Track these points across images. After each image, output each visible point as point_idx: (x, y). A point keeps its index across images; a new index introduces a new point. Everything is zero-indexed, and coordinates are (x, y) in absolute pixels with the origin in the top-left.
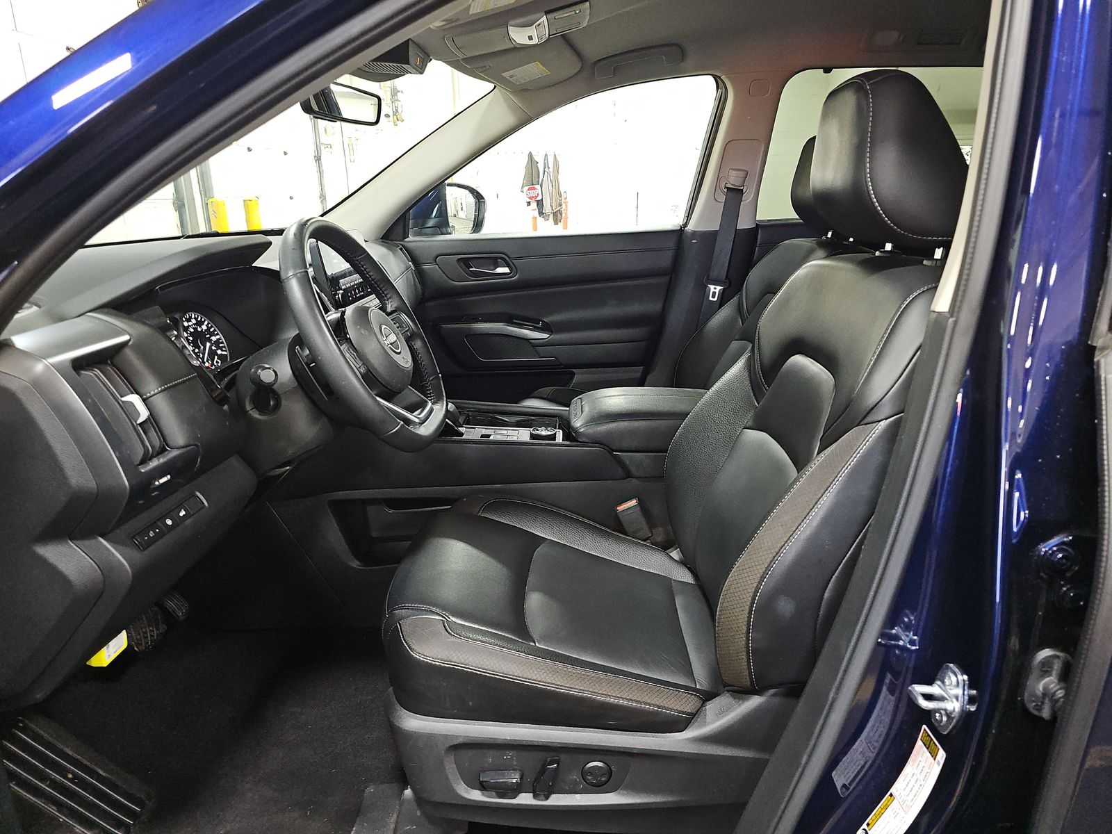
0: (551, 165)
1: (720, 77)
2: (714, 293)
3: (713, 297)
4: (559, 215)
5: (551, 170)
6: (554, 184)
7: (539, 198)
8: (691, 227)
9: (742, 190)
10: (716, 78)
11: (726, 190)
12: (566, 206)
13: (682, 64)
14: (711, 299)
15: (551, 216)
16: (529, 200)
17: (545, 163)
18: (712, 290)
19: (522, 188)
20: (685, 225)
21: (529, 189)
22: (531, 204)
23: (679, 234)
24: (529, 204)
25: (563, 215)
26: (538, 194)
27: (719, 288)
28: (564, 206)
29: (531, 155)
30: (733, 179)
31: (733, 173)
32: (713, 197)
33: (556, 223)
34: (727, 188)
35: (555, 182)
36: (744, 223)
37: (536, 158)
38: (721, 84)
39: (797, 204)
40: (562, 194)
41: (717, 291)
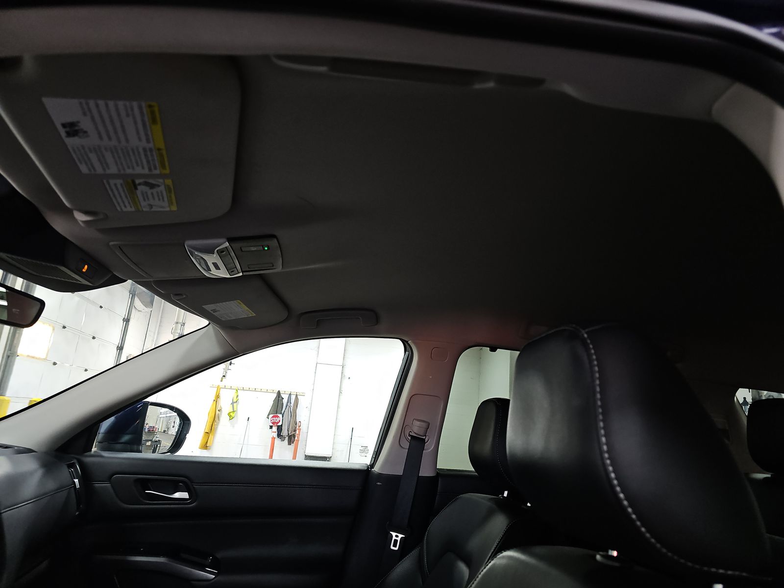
0: (293, 401)
1: (407, 342)
2: (396, 541)
3: (395, 545)
4: (293, 438)
5: (292, 405)
6: (293, 415)
7: (280, 424)
8: (376, 469)
9: (424, 439)
10: (403, 341)
11: (410, 438)
12: (299, 432)
13: (376, 326)
14: (392, 548)
15: (287, 438)
16: (272, 425)
17: (288, 400)
18: (394, 538)
19: (268, 415)
20: (372, 465)
21: (273, 417)
22: (273, 427)
23: (364, 475)
24: (271, 427)
25: (296, 438)
26: (279, 421)
27: (400, 536)
28: (297, 432)
29: (279, 393)
30: (416, 428)
31: (418, 423)
32: (398, 443)
33: (289, 444)
34: (411, 435)
35: (294, 414)
36: (425, 471)
37: (283, 396)
38: (408, 347)
39: (474, 458)
40: (298, 423)
41: (399, 539)
